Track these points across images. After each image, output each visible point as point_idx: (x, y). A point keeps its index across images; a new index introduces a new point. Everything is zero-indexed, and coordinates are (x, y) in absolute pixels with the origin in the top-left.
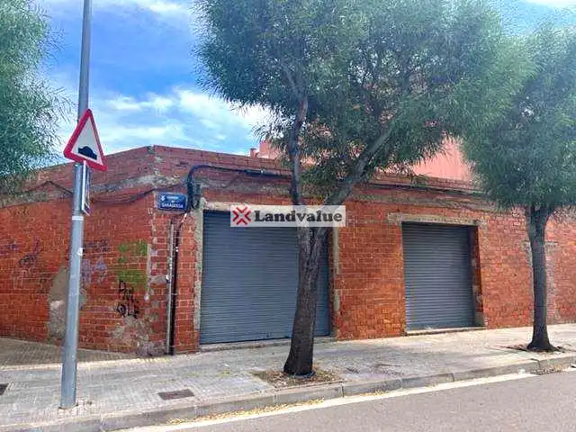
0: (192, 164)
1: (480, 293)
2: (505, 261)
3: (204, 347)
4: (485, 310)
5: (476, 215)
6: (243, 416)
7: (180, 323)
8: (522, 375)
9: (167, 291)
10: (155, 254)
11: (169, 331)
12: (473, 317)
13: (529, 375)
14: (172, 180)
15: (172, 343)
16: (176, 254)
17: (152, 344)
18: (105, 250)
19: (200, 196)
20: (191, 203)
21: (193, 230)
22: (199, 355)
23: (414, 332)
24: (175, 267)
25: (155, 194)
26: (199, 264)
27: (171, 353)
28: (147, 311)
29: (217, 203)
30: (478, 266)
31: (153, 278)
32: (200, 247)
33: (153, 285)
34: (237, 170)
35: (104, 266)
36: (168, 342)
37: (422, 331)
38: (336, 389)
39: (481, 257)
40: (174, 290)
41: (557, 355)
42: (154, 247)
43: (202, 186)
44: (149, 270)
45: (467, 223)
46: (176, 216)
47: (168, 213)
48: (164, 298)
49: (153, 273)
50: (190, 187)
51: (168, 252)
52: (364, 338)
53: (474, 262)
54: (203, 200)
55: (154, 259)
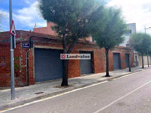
0: (31, 35)
1: (94, 66)
2: (98, 59)
3: (36, 83)
4: (95, 70)
5: (93, 49)
6: (58, 95)
7: (30, 77)
8: (106, 81)
9: (26, 69)
10: (22, 60)
11: (27, 80)
12: (92, 71)
13: (107, 81)
14: (25, 40)
15: (28, 83)
16: (28, 60)
17: (23, 83)
18: (4, 59)
19: (33, 44)
20: (31, 46)
21: (32, 53)
22: (35, 85)
23: (82, 75)
24: (28, 63)
25: (21, 43)
26: (34, 62)
27: (28, 85)
28: (21, 75)
29: (37, 46)
30: (94, 60)
31: (22, 66)
32: (34, 57)
33: (22, 68)
34: (42, 37)
35: (4, 64)
36: (27, 82)
37: (83, 75)
38: (75, 88)
39: (94, 58)
40: (28, 69)
41: (111, 77)
42: (22, 58)
43: (33, 41)
44: (20, 64)
45: (91, 51)
46: (27, 49)
47: (25, 49)
48: (25, 71)
49: (22, 65)
50: (30, 42)
51: (26, 59)
52: (72, 77)
53: (93, 59)
54: (34, 45)
55: (22, 61)
